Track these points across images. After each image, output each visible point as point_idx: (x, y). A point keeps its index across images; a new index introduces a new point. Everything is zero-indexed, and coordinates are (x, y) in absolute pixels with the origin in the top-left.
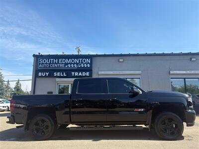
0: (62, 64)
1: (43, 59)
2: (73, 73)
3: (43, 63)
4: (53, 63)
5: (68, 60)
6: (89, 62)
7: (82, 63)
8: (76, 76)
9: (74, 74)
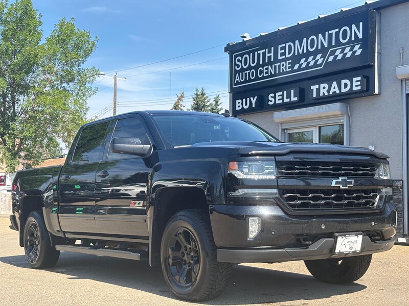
0: (285, 60)
1: (242, 55)
2: (314, 88)
3: (243, 70)
4: (264, 64)
5: (301, 44)
6: (360, 36)
7: (338, 43)
8: (324, 97)
9: (318, 90)
